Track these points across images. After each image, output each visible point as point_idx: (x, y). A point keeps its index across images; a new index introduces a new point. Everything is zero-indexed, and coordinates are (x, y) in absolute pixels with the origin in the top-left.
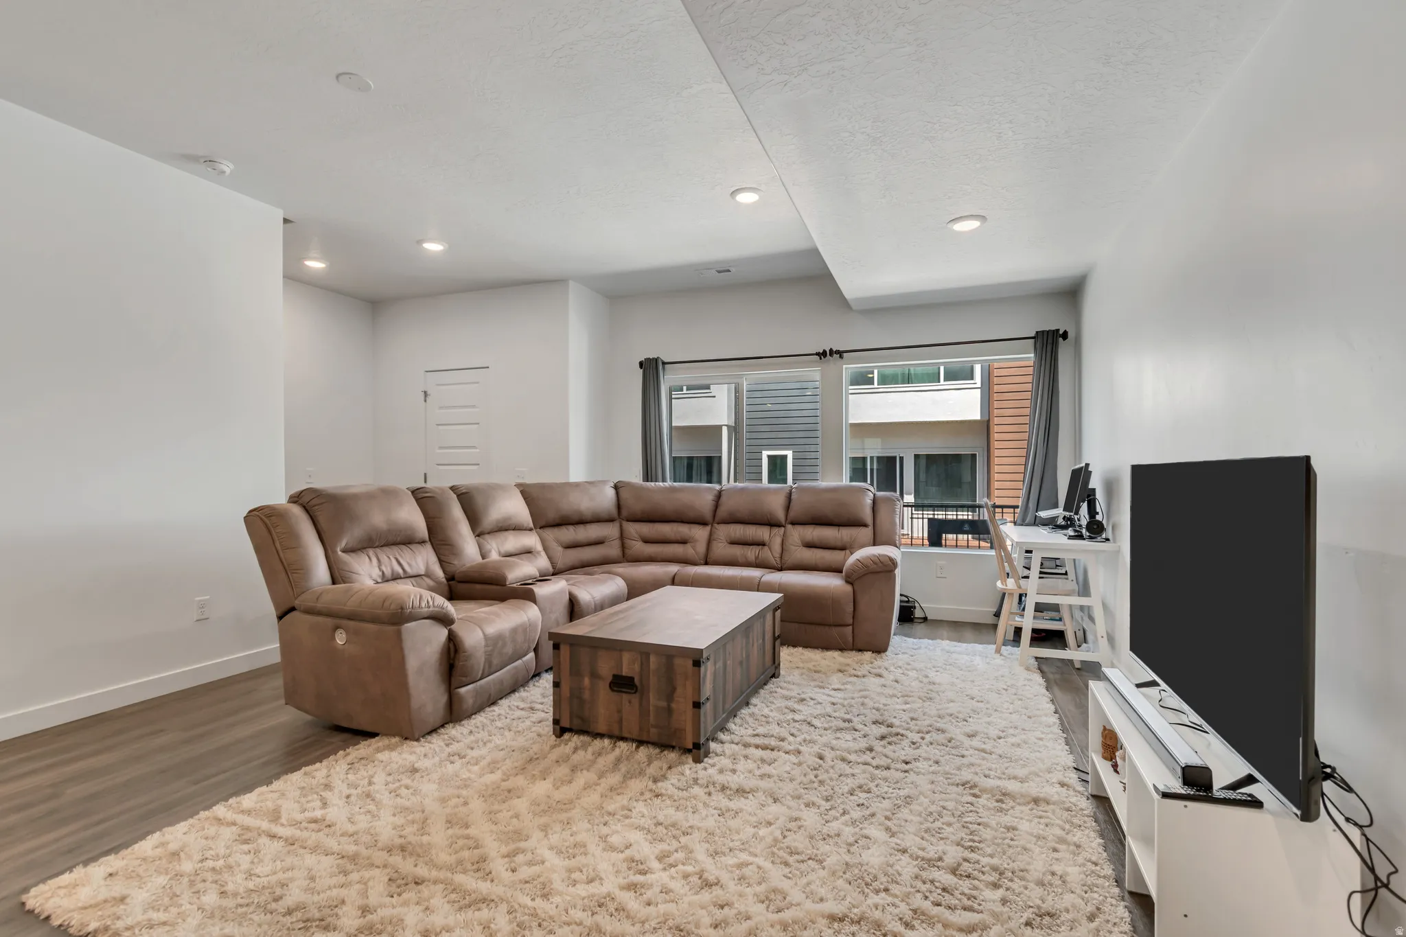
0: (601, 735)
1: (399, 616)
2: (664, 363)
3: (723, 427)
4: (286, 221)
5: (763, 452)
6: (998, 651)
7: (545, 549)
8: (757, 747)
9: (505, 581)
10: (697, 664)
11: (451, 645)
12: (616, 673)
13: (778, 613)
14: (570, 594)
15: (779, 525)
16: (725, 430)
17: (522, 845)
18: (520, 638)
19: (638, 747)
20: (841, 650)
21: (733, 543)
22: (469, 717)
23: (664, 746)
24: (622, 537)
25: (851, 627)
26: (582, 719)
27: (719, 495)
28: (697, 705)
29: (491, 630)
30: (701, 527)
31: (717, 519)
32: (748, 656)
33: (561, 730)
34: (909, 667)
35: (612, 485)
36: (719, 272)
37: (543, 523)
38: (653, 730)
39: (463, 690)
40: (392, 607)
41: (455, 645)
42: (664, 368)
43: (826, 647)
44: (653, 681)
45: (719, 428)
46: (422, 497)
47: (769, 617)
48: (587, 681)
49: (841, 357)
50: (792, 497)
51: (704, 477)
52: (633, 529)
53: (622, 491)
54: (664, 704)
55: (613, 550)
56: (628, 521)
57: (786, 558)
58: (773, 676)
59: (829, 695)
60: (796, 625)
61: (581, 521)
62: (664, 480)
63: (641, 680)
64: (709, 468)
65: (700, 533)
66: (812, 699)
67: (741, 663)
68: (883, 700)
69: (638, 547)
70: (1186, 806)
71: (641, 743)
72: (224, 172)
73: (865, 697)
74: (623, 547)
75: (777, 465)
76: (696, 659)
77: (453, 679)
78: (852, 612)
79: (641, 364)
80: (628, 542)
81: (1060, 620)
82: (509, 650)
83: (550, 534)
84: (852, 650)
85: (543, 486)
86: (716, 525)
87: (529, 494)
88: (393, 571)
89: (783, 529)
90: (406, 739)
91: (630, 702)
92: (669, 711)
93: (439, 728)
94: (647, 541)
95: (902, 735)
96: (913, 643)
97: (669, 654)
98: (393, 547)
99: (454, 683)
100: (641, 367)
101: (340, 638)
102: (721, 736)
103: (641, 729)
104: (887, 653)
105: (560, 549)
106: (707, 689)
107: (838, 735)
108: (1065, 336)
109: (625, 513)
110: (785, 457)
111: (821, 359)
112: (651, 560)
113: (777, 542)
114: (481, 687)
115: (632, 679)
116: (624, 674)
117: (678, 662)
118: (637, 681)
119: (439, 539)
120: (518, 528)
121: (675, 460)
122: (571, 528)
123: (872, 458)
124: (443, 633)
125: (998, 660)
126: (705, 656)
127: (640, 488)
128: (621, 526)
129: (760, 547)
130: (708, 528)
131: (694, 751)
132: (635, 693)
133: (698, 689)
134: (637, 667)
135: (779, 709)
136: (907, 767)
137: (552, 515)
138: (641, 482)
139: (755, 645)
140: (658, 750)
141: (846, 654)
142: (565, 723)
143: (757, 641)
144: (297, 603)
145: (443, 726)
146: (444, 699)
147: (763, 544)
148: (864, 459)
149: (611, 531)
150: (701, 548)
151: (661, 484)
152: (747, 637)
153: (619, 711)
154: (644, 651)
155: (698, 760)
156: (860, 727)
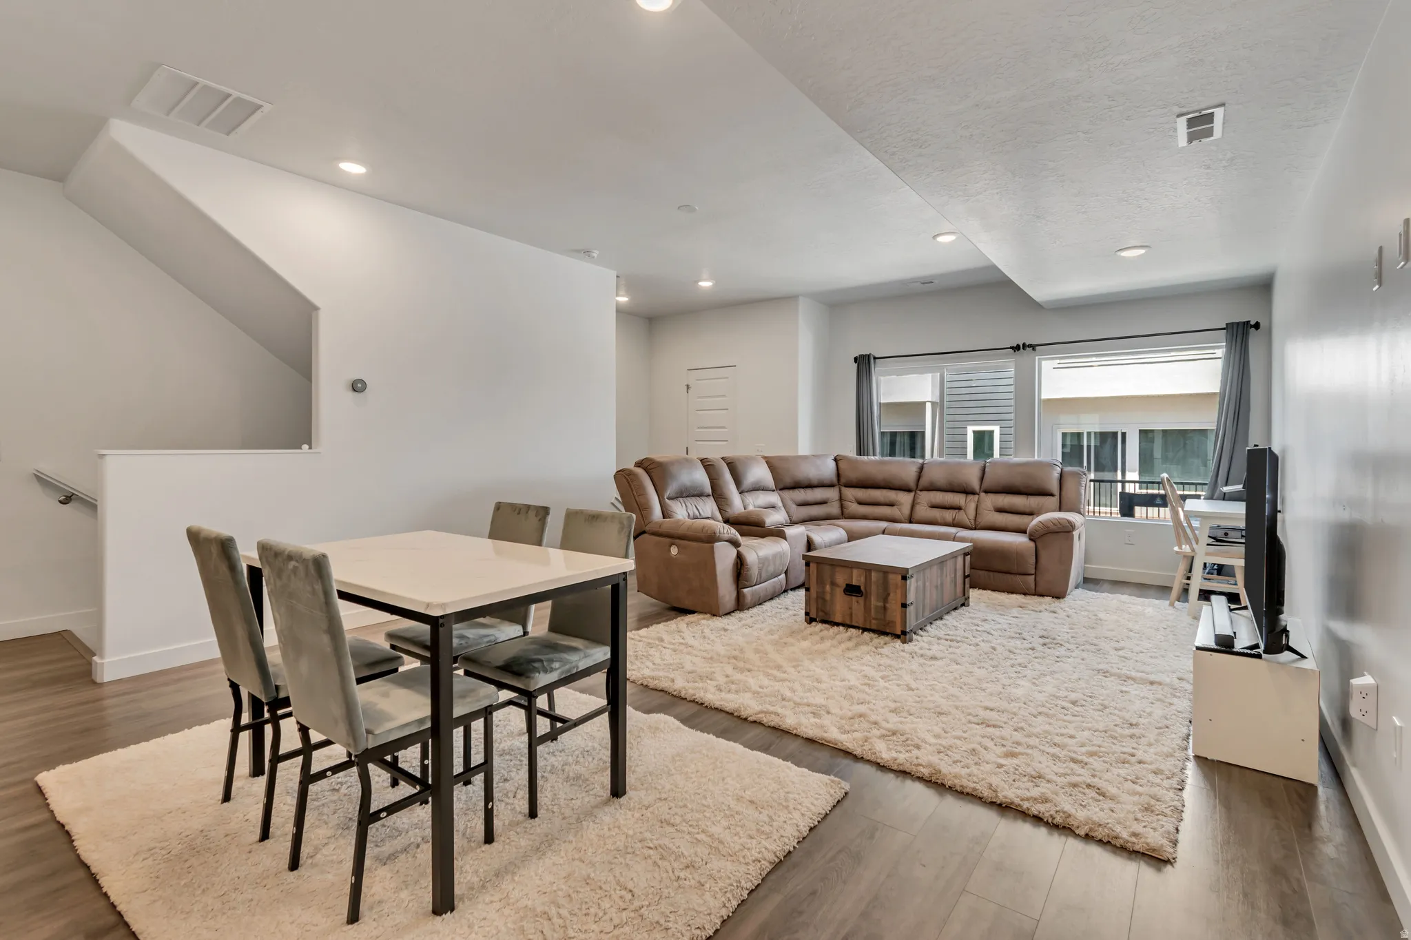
0: (838, 624)
1: (712, 538)
2: (875, 358)
3: (927, 403)
4: (617, 277)
5: (968, 427)
6: (1172, 605)
7: (784, 506)
8: (947, 640)
9: (765, 524)
10: (904, 578)
11: (739, 561)
12: (847, 583)
13: (968, 558)
14: (808, 537)
15: (974, 493)
16: (928, 406)
17: (800, 663)
18: (778, 562)
19: (862, 633)
20: (1025, 594)
21: (934, 506)
22: (748, 609)
23: (881, 633)
24: (841, 499)
25: (1033, 576)
26: (826, 613)
27: (922, 468)
28: (904, 606)
29: (762, 553)
30: (906, 493)
31: (920, 487)
32: (942, 584)
33: (810, 620)
34: (1082, 609)
35: (833, 458)
36: (923, 283)
37: (782, 486)
38: (873, 621)
39: (745, 590)
40: (709, 532)
41: (741, 561)
42: (875, 362)
43: (1012, 591)
44: (873, 588)
45: (923, 404)
46: (707, 465)
47: (960, 559)
48: (828, 588)
49: (1034, 349)
50: (986, 469)
51: (908, 452)
52: (850, 493)
53: (841, 463)
54: (881, 604)
55: (834, 509)
56: (845, 486)
57: (979, 520)
58: (963, 605)
59: (1006, 619)
60: (986, 573)
61: (810, 486)
62: (874, 455)
63: (865, 588)
64: (913, 442)
65: (905, 499)
66: (993, 621)
67: (937, 587)
68: (1052, 626)
69: (854, 508)
70: (1211, 655)
71: (864, 630)
72: (594, 257)
73: (1037, 623)
74: (842, 507)
75: (983, 440)
76: (904, 575)
77: (740, 582)
78: (1034, 564)
79: (856, 359)
80: (845, 503)
81: (1236, 584)
82: (771, 569)
83: (788, 494)
84: (1034, 595)
85: (781, 459)
86: (918, 492)
87: (771, 464)
88: (694, 513)
89: (977, 496)
90: (714, 615)
91: (858, 602)
92: (885, 608)
93: (731, 612)
94: (860, 503)
95: (1061, 645)
96: (1093, 595)
97: (885, 571)
98: (693, 498)
99: (740, 586)
100: (856, 361)
101: (674, 551)
102: (921, 632)
103: (865, 620)
104: (1065, 599)
105: (794, 506)
106: (911, 598)
107: (1009, 640)
108: (1257, 326)
109: (843, 480)
110: (992, 432)
111: (1015, 351)
112: (865, 517)
113: (972, 506)
114: (755, 590)
115: (859, 587)
116: (854, 584)
117: (891, 576)
118: (862, 588)
119: (718, 494)
120: (765, 489)
121: (883, 434)
122: (802, 490)
123: (1089, 434)
124: (733, 553)
125: (1171, 611)
126: (910, 573)
127: (856, 461)
128: (840, 491)
129: (957, 511)
130: (912, 494)
131: (902, 636)
132: (861, 596)
133: (905, 595)
134: (863, 579)
135: (967, 624)
136: (1058, 659)
137: (788, 481)
138: (855, 456)
139: (948, 577)
140: (876, 636)
141: (1029, 597)
142: (813, 615)
143: (950, 575)
144: (647, 529)
145: (733, 612)
146: (734, 595)
147: (959, 508)
148: (1079, 435)
149: (832, 494)
150: (906, 510)
151: (872, 457)
152: (942, 570)
153: (850, 608)
154: (868, 568)
155: (904, 642)
156: (1028, 638)
